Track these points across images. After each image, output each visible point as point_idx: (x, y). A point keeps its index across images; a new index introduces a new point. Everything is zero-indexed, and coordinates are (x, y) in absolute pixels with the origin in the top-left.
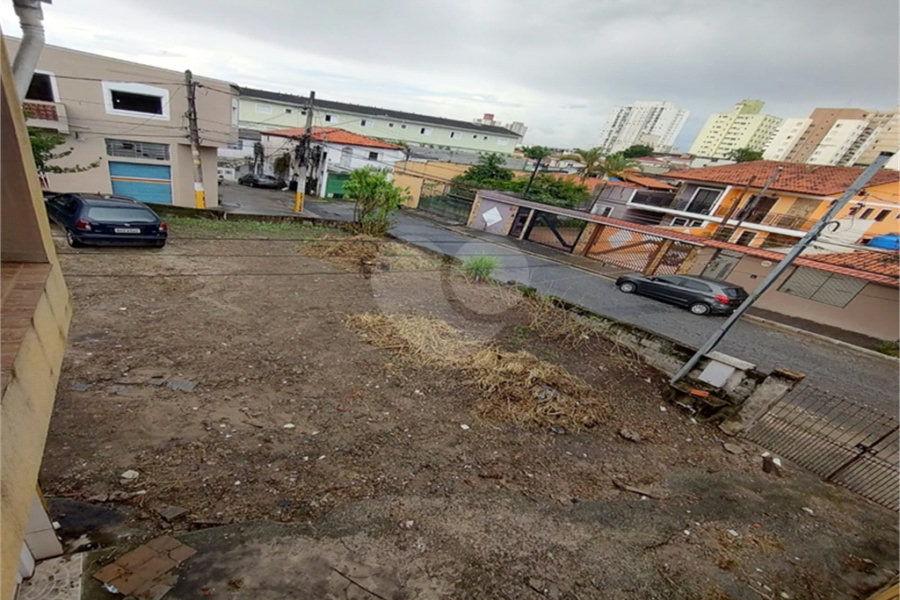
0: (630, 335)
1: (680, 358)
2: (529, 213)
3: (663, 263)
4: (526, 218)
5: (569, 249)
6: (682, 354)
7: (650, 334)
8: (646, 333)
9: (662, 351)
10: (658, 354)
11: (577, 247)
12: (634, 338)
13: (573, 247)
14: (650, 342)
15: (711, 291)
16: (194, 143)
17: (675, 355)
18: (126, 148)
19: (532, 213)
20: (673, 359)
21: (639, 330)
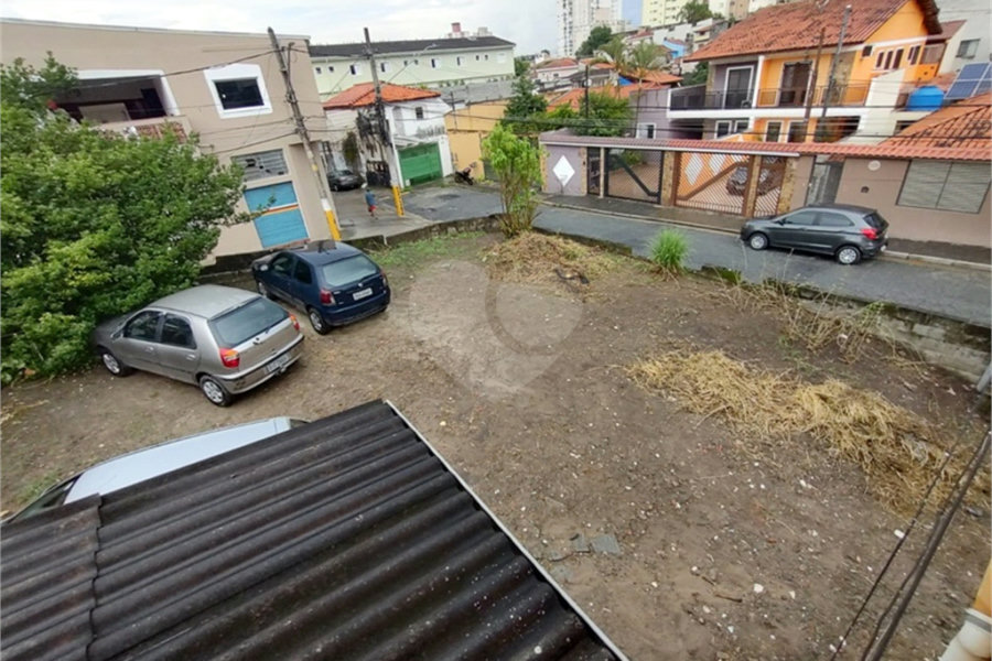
0: (895, 321)
1: (978, 346)
2: (599, 156)
3: (761, 194)
4: (598, 163)
5: (655, 199)
6: (980, 340)
7: (925, 315)
8: (918, 313)
9: (948, 339)
10: (943, 346)
11: (664, 193)
12: (901, 326)
13: (658, 195)
14: (928, 327)
15: (852, 224)
16: (305, 141)
17: (968, 342)
18: (250, 166)
19: (602, 152)
20: (967, 350)
21: (905, 311)
